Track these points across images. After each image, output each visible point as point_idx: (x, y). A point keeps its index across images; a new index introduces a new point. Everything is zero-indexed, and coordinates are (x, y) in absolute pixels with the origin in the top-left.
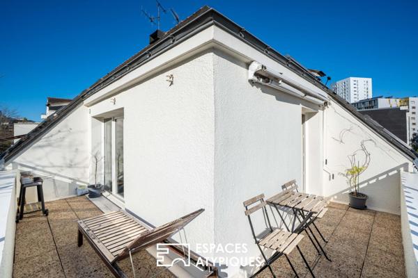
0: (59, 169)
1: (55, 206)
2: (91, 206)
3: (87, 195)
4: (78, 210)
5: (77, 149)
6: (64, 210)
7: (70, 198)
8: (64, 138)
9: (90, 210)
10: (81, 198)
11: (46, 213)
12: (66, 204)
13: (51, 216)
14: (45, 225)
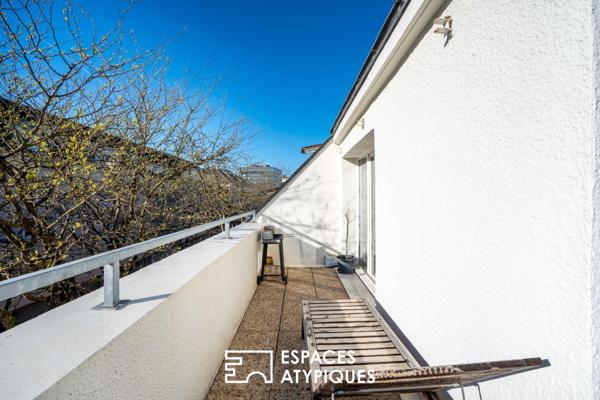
0: (307, 229)
1: (298, 275)
2: (336, 285)
3: (336, 268)
4: (320, 286)
5: (327, 205)
6: (305, 282)
7: (317, 269)
8: (312, 188)
9: (334, 289)
10: (329, 271)
11: (285, 280)
12: (310, 274)
13: (290, 285)
14: (279, 296)
